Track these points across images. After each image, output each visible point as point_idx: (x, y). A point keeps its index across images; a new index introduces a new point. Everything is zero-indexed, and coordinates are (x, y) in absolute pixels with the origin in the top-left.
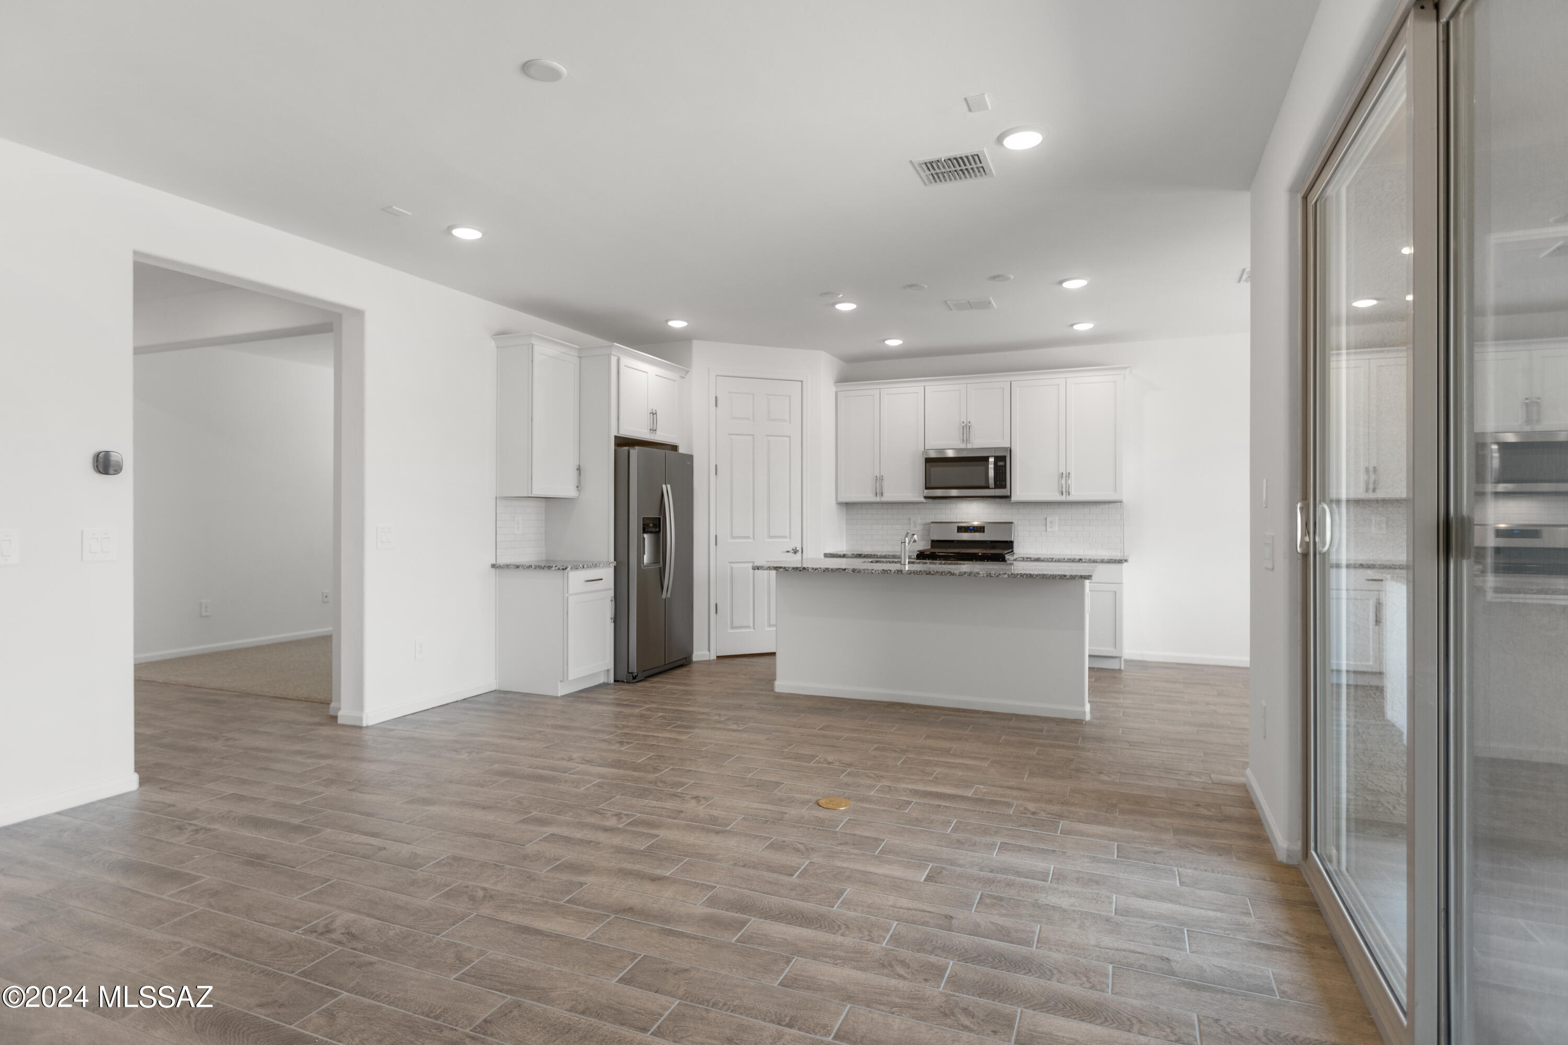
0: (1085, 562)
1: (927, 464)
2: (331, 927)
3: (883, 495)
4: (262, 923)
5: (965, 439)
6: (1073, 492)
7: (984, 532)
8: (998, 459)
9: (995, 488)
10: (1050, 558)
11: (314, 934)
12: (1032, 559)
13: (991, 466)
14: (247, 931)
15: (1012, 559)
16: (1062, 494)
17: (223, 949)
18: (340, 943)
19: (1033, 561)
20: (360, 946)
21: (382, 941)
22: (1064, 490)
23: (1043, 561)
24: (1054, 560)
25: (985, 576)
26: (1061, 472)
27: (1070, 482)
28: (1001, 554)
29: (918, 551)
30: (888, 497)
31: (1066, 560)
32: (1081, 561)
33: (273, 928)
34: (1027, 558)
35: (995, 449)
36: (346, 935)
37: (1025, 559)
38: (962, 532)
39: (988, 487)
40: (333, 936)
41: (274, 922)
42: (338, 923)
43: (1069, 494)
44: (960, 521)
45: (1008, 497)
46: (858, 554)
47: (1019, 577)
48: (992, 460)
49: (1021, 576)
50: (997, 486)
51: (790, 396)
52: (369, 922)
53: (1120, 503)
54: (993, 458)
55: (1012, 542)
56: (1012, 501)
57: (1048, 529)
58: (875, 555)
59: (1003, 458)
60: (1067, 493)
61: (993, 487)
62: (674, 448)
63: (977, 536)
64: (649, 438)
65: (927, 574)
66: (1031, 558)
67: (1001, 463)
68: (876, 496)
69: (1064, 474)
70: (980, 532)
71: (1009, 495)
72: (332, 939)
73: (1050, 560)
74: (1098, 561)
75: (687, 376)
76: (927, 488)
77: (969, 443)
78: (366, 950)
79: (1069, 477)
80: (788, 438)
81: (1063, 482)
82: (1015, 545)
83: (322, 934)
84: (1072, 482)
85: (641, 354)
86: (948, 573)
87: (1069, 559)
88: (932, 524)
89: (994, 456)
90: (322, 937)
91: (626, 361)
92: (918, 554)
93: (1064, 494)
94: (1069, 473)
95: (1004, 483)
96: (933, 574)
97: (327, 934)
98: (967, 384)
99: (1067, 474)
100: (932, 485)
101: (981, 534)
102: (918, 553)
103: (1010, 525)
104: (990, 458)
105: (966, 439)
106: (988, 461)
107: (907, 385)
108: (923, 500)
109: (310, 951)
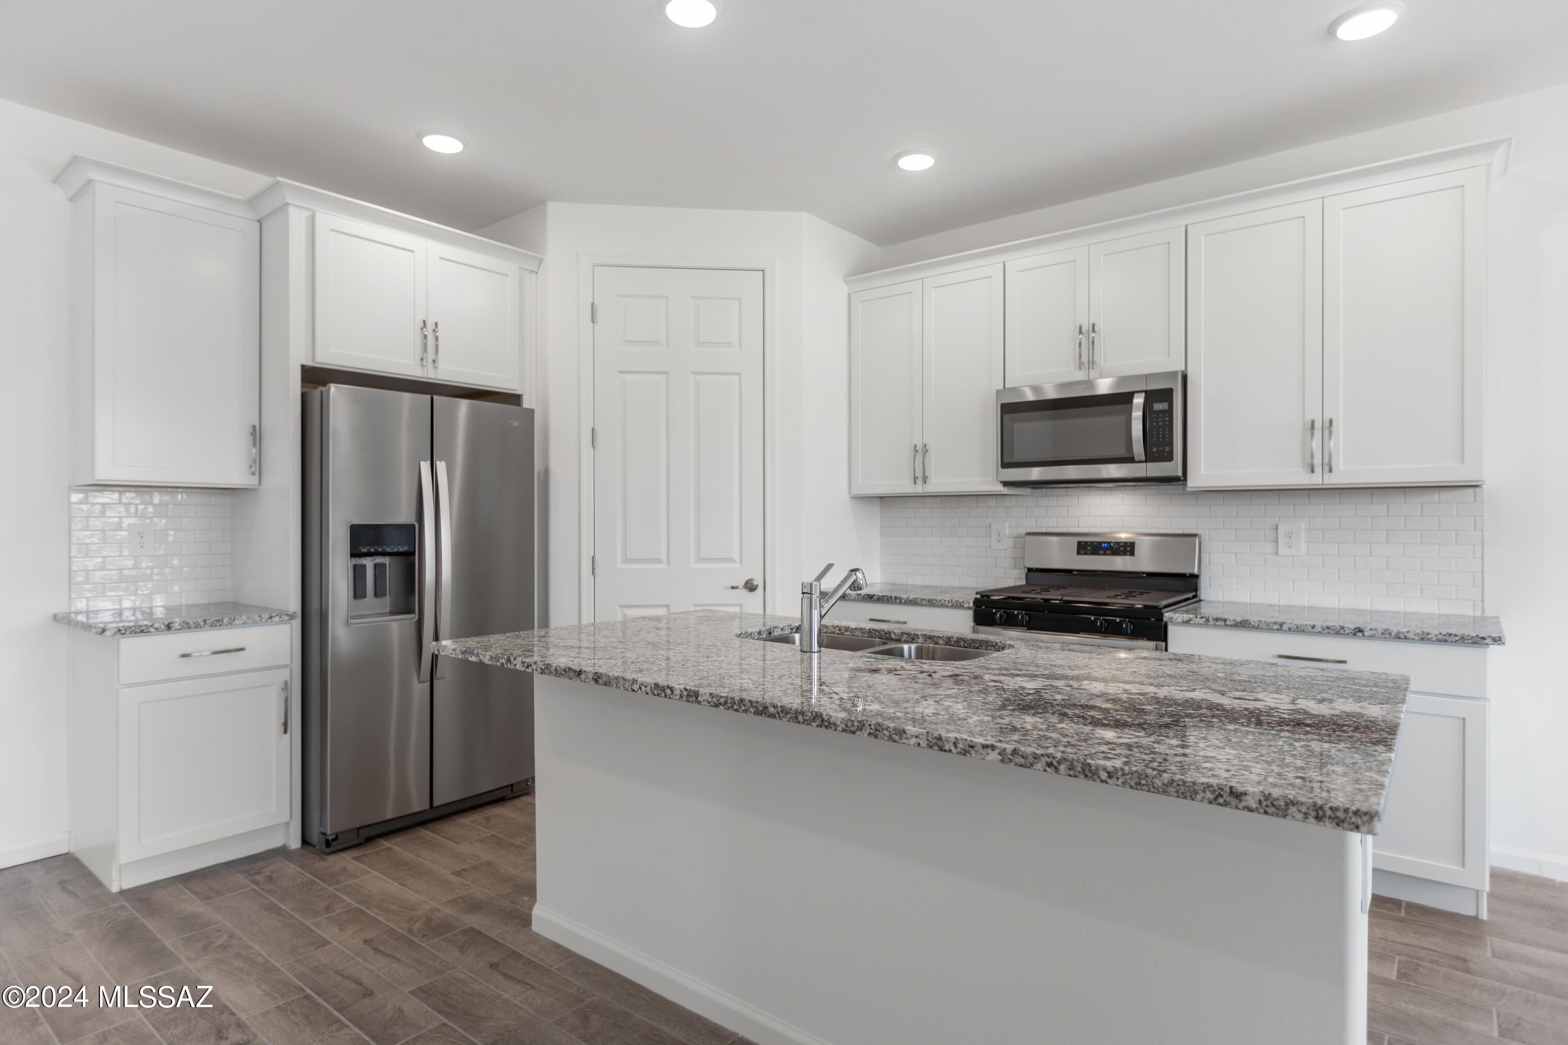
0: (1372, 637)
1: (1005, 416)
3: (927, 481)
5: (1085, 359)
6: (1340, 464)
7: (1132, 554)
8: (1152, 396)
9: (1146, 461)
10: (1275, 623)
12: (1229, 623)
13: (1137, 414)
15: (1180, 620)
16: (1313, 471)
19: (1231, 626)
22: (1317, 461)
23: (1256, 628)
24: (1285, 627)
25: (924, 743)
26: (1309, 417)
27: (1332, 443)
28: (1155, 607)
29: (977, 593)
30: (937, 484)
31: (1318, 629)
32: (1360, 634)
34: (1217, 620)
35: (1147, 377)
37: (1211, 622)
38: (1086, 554)
39: (1130, 460)
43: (1330, 471)
44: (1086, 530)
45: (1181, 480)
46: (868, 595)
47: (1040, 766)
48: (1139, 400)
49: (1050, 765)
50: (1150, 457)
51: (740, 299)
53: (1471, 490)
54: (1143, 394)
55: (1196, 577)
56: (1188, 489)
57: (1282, 549)
58: (896, 598)
59: (1166, 395)
60: (1326, 468)
61: (1144, 458)
62: (514, 399)
63: (1119, 563)
64: (420, 375)
65: (758, 713)
66: (1225, 620)
67: (1158, 406)
68: (915, 483)
69: (1318, 425)
70: (1124, 553)
71: (1180, 473)
73: (1276, 627)
74: (1410, 635)
75: (541, 268)
76: (1005, 465)
77: (1093, 369)
79: (1330, 433)
80: (737, 377)
81: (1316, 444)
82: (1204, 583)
84: (1340, 445)
85: (369, 208)
86: (814, 720)
87: (1328, 628)
88: (1028, 537)
89: (1146, 392)
91: (327, 220)
92: (976, 599)
93: (1318, 469)
94: (1331, 422)
95: (1167, 449)
96: (772, 716)
98: (1089, 245)
99: (1327, 424)
100: (1017, 458)
101: (1128, 558)
102: (979, 596)
103: (1192, 539)
104: (1136, 395)
105: (1087, 360)
106: (1131, 402)
107: (971, 264)
108: (1001, 489)
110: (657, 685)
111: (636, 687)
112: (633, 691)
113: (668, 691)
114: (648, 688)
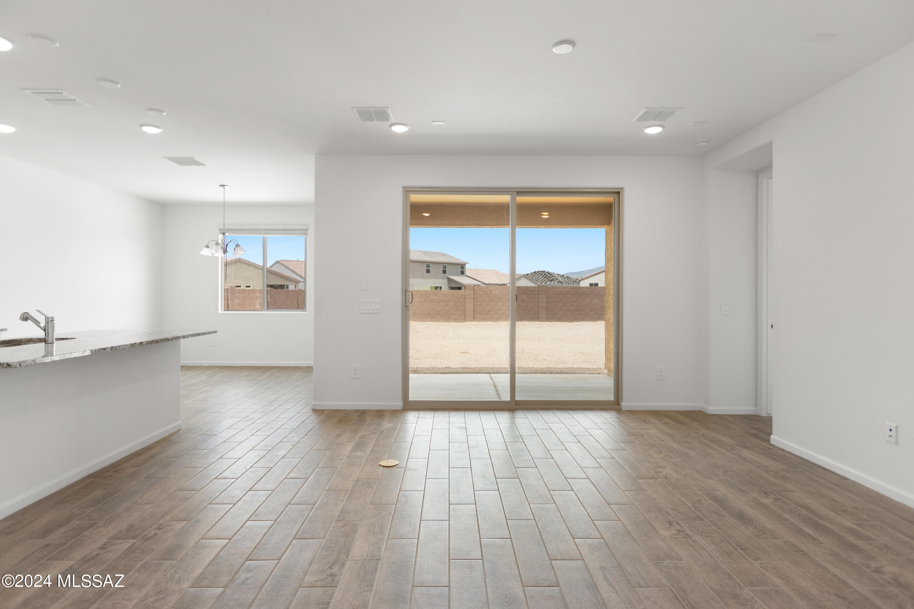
2: (676, 532)
4: (710, 553)
11: (687, 533)
14: (720, 554)
17: (736, 549)
18: (678, 523)
20: (670, 518)
21: (659, 514)
33: (706, 548)
36: (673, 525)
40: (678, 527)
41: (704, 552)
42: (672, 532)
52: (656, 525)
72: (680, 526)
78: (669, 515)
83: (683, 531)
90: (684, 529)
97: (681, 530)
109: (693, 527)
110: (132, 344)
111: (125, 347)
112: (125, 348)
113: (135, 345)
114: (129, 346)
